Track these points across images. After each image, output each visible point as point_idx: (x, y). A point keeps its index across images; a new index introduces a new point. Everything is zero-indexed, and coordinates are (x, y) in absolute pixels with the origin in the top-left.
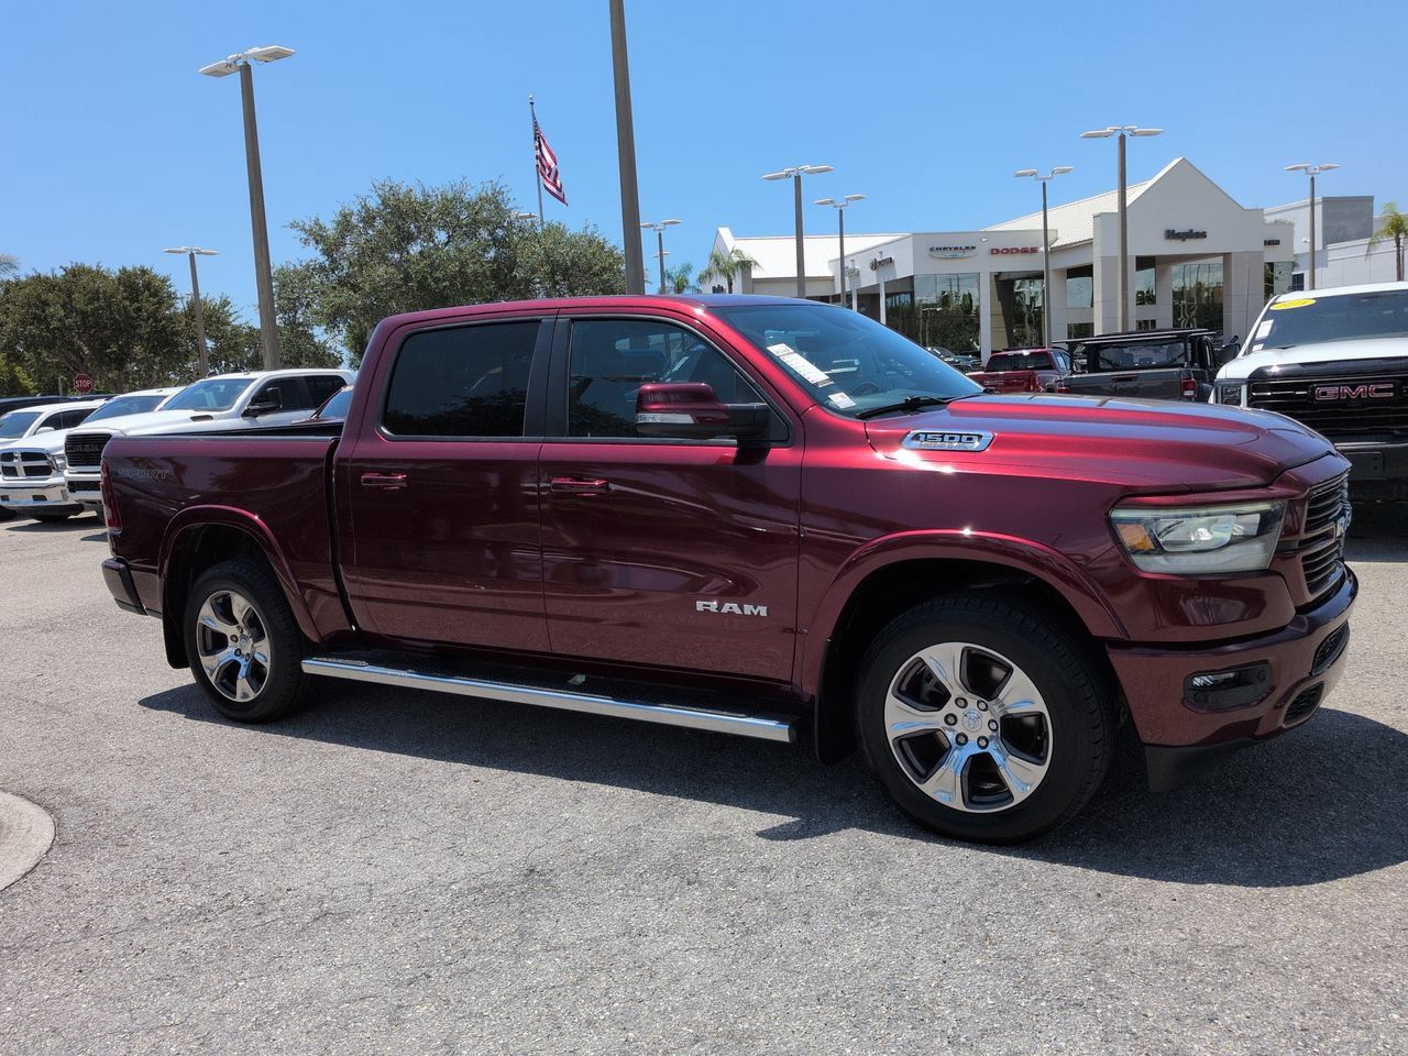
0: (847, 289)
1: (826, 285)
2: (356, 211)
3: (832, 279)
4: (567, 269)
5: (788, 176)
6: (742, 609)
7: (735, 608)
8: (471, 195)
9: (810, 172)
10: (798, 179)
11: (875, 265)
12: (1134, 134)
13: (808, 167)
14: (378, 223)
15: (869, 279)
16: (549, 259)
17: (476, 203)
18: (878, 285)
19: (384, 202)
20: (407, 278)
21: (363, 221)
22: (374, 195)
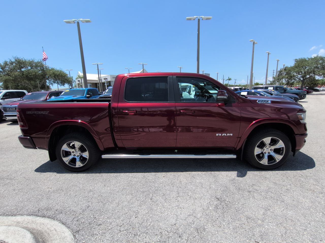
0: (100, 82)
1: (97, 81)
2: (8, 61)
3: (97, 80)
4: (58, 75)
5: (96, 64)
6: (227, 135)
7: (225, 135)
8: (36, 61)
9: (100, 64)
10: (98, 65)
11: (104, 79)
12: (144, 64)
13: (99, 63)
14: (14, 64)
15: (103, 81)
16: (54, 73)
17: (37, 63)
18: (105, 82)
19: (16, 60)
20: (23, 74)
21: (10, 63)
22: (13, 59)
